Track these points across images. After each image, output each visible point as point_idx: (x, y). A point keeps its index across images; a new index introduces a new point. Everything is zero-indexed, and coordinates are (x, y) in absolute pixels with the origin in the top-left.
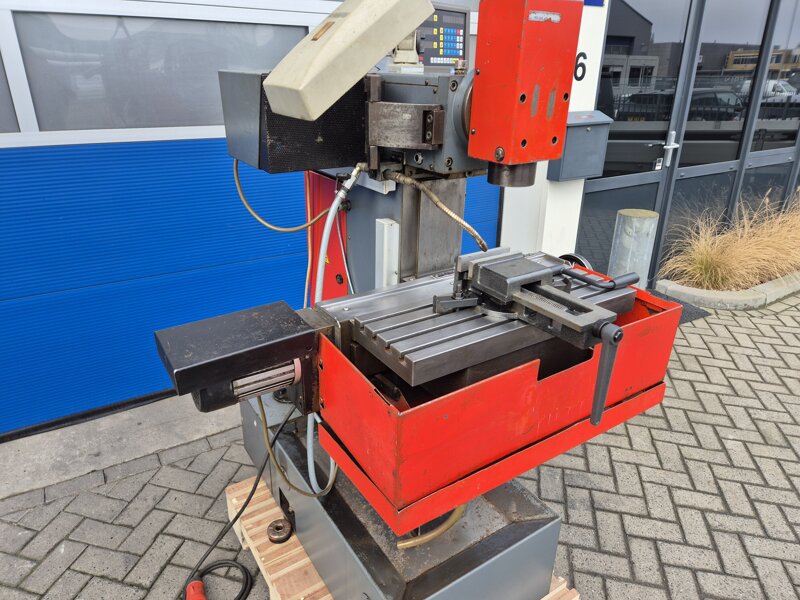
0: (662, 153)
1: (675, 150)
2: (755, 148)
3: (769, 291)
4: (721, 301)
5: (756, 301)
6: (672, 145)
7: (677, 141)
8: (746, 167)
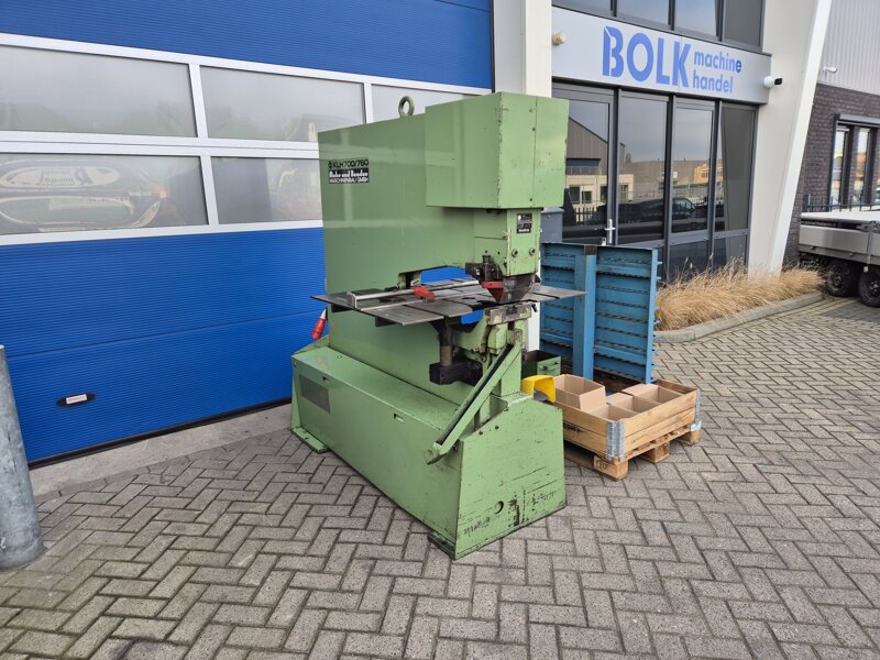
0: (605, 234)
1: (614, 231)
2: (673, 231)
3: (698, 330)
4: (662, 337)
5: (687, 335)
6: (611, 228)
7: (614, 226)
8: (670, 244)
